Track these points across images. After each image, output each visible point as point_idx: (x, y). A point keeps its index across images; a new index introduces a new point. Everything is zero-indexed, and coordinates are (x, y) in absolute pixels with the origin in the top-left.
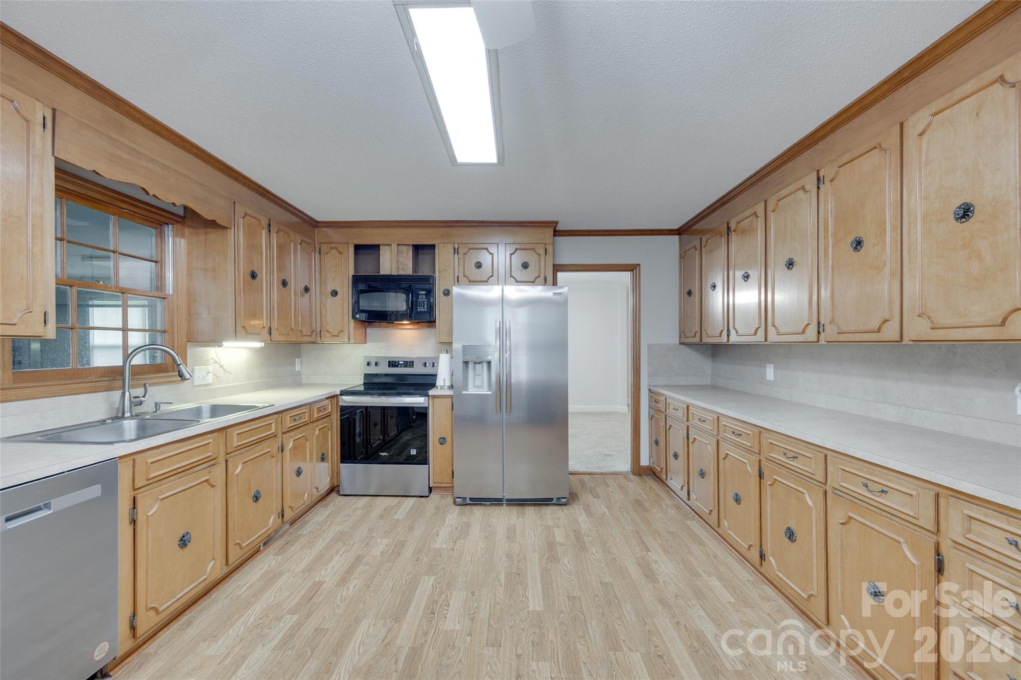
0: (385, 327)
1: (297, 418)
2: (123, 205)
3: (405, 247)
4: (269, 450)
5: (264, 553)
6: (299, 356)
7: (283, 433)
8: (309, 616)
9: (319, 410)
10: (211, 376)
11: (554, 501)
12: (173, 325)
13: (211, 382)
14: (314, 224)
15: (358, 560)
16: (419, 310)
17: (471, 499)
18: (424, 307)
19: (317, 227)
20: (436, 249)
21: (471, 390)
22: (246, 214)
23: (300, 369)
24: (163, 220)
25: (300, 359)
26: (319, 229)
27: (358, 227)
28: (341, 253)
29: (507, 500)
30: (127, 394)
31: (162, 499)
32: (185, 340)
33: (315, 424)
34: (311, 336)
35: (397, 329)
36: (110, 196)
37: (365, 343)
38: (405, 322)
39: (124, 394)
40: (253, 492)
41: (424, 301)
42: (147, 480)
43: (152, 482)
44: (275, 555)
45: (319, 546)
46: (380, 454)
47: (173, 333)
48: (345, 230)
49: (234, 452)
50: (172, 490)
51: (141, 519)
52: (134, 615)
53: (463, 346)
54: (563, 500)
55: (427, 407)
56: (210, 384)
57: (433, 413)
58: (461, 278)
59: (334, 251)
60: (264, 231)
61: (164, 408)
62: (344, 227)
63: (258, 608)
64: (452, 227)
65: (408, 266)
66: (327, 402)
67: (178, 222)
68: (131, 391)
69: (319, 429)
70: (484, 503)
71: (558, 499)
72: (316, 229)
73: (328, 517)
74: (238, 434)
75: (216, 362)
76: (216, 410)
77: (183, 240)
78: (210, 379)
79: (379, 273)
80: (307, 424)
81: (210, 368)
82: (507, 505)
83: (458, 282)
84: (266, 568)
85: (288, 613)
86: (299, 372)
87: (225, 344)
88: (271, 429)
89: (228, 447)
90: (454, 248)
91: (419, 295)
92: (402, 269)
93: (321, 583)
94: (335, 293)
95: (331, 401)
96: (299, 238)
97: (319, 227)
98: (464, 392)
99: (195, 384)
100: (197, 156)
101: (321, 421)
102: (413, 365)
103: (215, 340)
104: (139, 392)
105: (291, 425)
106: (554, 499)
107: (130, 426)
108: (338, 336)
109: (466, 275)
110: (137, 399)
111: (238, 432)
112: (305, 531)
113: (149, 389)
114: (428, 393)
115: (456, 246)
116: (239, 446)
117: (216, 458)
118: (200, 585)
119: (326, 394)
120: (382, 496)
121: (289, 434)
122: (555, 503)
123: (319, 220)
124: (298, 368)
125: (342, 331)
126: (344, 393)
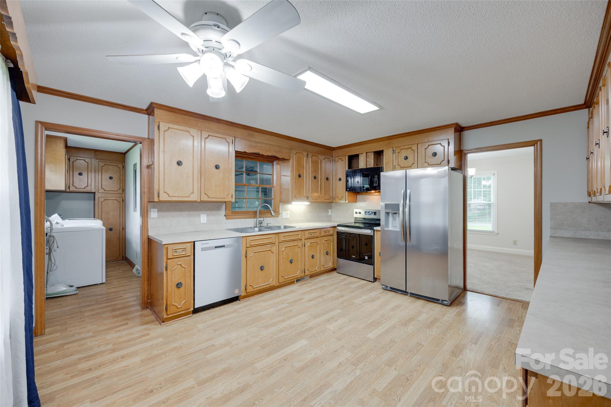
0: (365, 194)
1: (312, 234)
2: (259, 158)
3: (370, 153)
4: (297, 244)
5: (295, 284)
6: (331, 208)
7: (305, 239)
8: (291, 306)
9: (325, 232)
10: (289, 215)
11: (440, 302)
12: (275, 197)
13: (289, 217)
14: (332, 149)
15: (322, 296)
16: (374, 185)
17: (390, 288)
18: (377, 184)
19: (334, 150)
20: (384, 152)
21: (391, 228)
22: (297, 153)
23: (331, 214)
24: (272, 160)
25: (331, 210)
26: (335, 151)
27: (349, 147)
28: (343, 161)
29: (411, 293)
30: (258, 219)
31: (254, 252)
32: (279, 201)
33: (323, 238)
34: (329, 199)
35: (370, 195)
36: (256, 156)
37: (356, 202)
38: (373, 192)
39: (257, 219)
40: (290, 259)
41: (377, 181)
42: (250, 245)
43: (251, 246)
44: (298, 286)
45: (313, 288)
46: (352, 256)
47: (275, 199)
48: (345, 149)
49: (281, 242)
50: (258, 250)
51: (248, 257)
52: (246, 285)
53: (385, 204)
54: (445, 302)
55: (372, 236)
56: (289, 218)
57: (376, 239)
58: (397, 166)
59: (340, 160)
60: (305, 157)
61: (269, 225)
62: (344, 148)
63: (281, 299)
64: (392, 139)
65: (371, 163)
66: (330, 229)
67: (277, 160)
68: (259, 219)
69: (325, 241)
70: (398, 292)
71: (442, 300)
72: (333, 151)
73: (326, 279)
74: (283, 236)
75: (290, 210)
76: (285, 227)
77: (278, 166)
78: (288, 216)
79: (359, 168)
80: (318, 237)
81: (289, 212)
82: (410, 296)
83: (395, 168)
84: (292, 289)
85: (287, 303)
86: (330, 216)
87: (293, 203)
88: (299, 237)
89: (279, 240)
90: (393, 150)
91: (375, 177)
92: (369, 165)
93: (303, 299)
94: (340, 179)
95: (333, 229)
96: (323, 157)
97: (335, 150)
98: (385, 229)
99: (283, 218)
100: (277, 136)
101: (326, 237)
102: (376, 214)
103: (288, 202)
104: (262, 219)
105: (309, 236)
106: (440, 300)
107: (257, 229)
108: (341, 199)
109: (399, 164)
110: (261, 222)
111: (283, 235)
112: (313, 282)
113: (265, 218)
114: (373, 228)
115: (394, 149)
116: (284, 241)
117: (274, 243)
118: (268, 285)
119: (330, 225)
120: (353, 277)
121: (308, 240)
122: (440, 303)
123: (334, 147)
124: (330, 214)
125: (343, 197)
126: (339, 226)
